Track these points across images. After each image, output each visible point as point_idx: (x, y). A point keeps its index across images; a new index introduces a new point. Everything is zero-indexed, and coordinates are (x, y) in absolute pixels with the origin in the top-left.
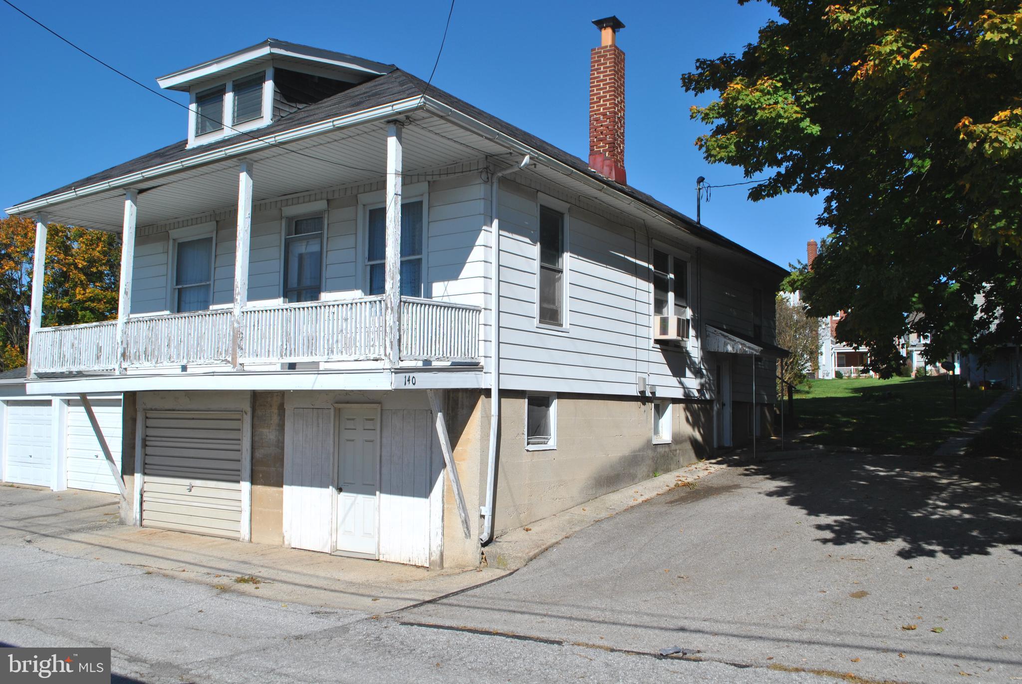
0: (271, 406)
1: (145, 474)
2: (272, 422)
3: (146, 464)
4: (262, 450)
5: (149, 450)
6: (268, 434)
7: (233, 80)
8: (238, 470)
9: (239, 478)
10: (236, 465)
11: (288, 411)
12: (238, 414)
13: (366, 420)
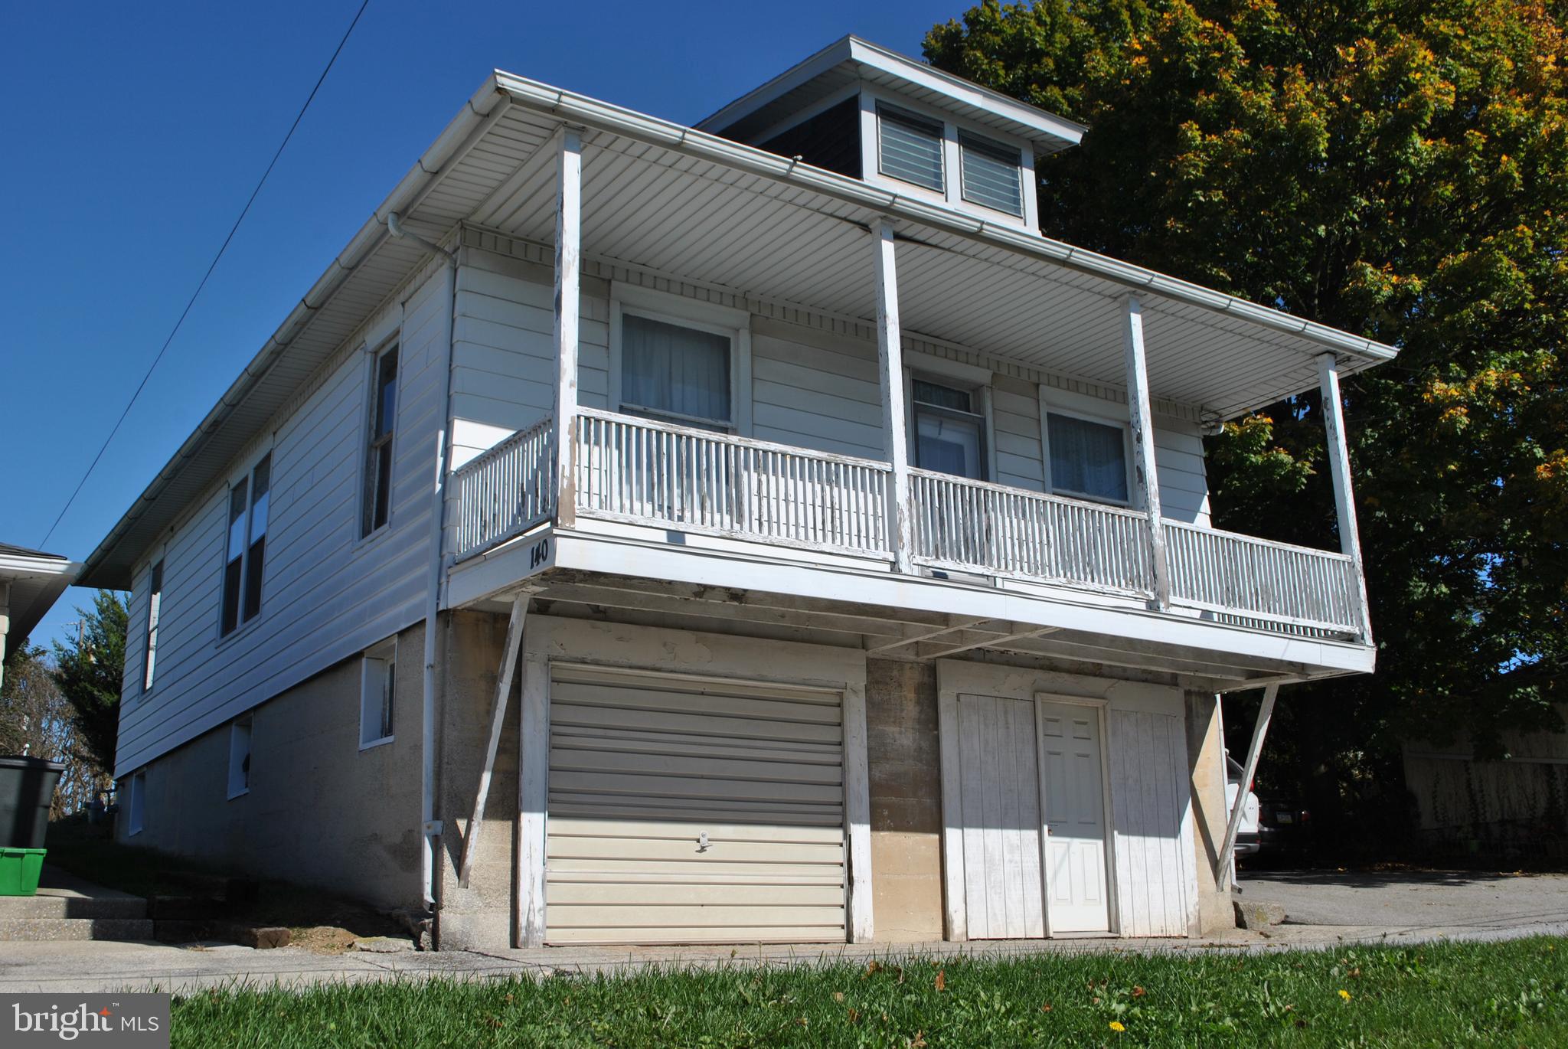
0: (900, 685)
1: (549, 815)
2: (904, 715)
4: (887, 766)
5: (564, 758)
6: (897, 736)
7: (960, 126)
8: (841, 804)
9: (839, 819)
10: (834, 794)
11: (946, 697)
12: (832, 694)
13: (1077, 723)
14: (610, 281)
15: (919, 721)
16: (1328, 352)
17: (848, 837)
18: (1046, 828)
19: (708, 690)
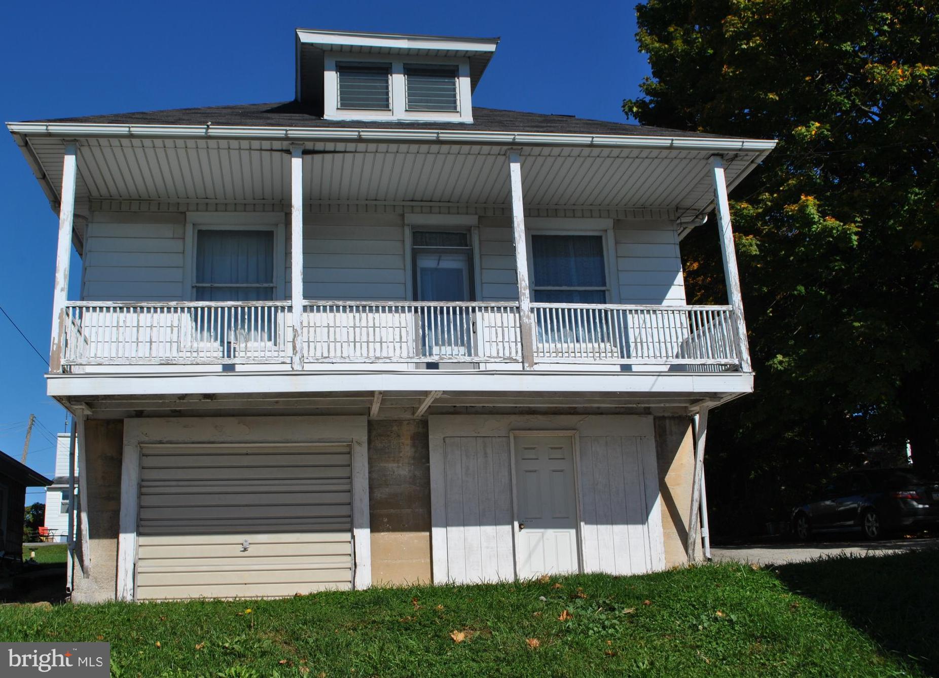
0: (399, 436)
1: (139, 534)
2: (401, 455)
3: (141, 520)
5: (147, 501)
6: (396, 469)
7: (404, 62)
8: (350, 516)
9: (348, 526)
10: (344, 511)
11: (434, 440)
12: (344, 446)
13: (552, 448)
14: (185, 213)
15: (414, 458)
16: (713, 155)
17: (353, 537)
18: (516, 524)
19: (249, 451)
